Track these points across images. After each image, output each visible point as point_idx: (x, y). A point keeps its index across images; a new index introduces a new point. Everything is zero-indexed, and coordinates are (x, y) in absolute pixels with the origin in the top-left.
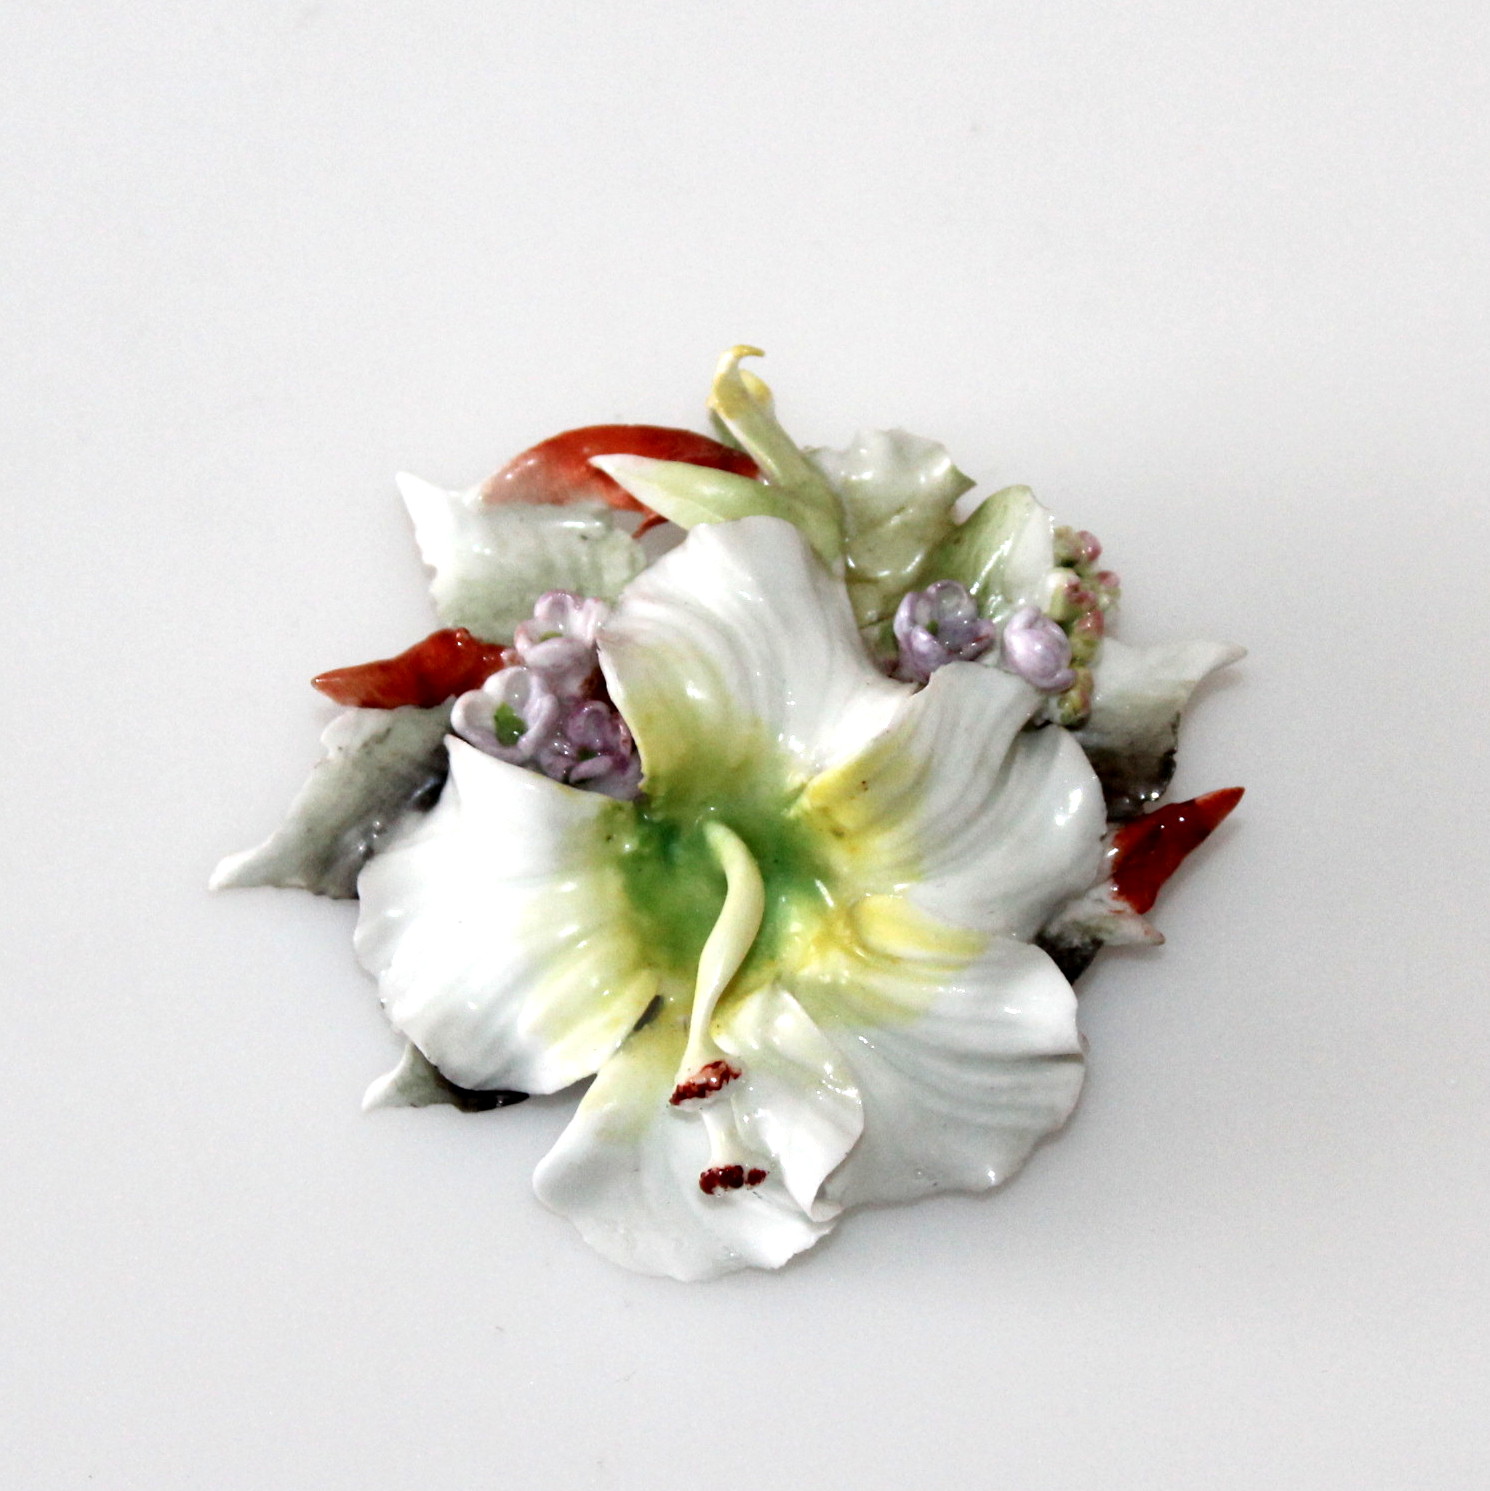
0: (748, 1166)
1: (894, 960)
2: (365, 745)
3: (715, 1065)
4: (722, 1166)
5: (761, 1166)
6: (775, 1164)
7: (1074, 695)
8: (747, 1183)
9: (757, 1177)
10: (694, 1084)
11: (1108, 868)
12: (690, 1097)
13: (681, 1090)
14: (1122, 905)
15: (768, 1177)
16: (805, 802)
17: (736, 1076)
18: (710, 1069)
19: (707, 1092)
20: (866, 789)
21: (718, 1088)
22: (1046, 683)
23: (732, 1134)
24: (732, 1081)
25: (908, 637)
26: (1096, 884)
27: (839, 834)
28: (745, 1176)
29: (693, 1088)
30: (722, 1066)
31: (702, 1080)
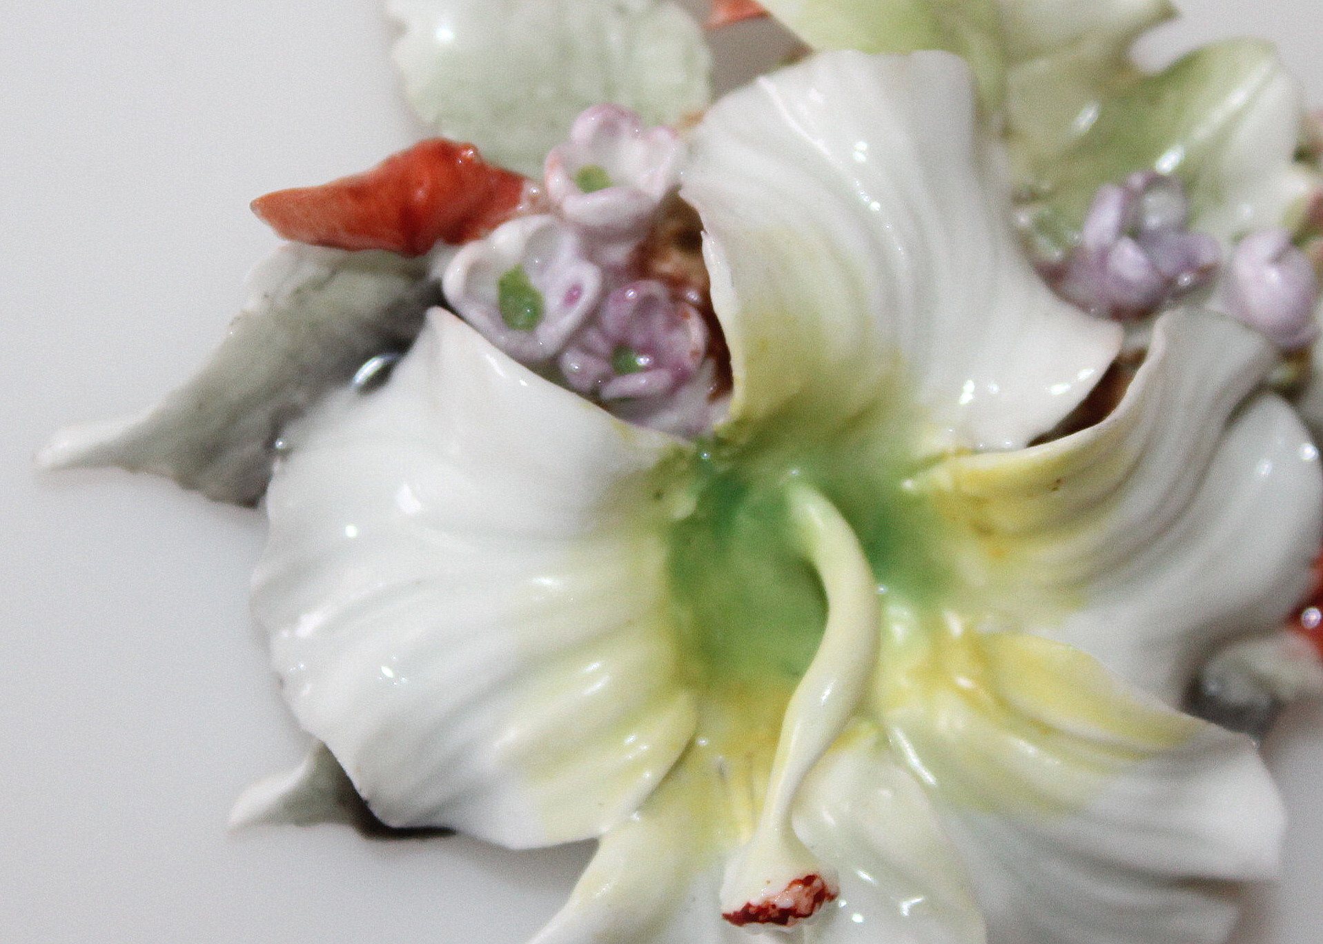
2: (298, 291)
3: (808, 880)
10: (774, 906)
16: (941, 477)
17: (833, 899)
18: (800, 886)
19: (792, 918)
21: (808, 913)
24: (826, 904)
27: (984, 530)
29: (771, 911)
30: (816, 883)
31: (785, 902)
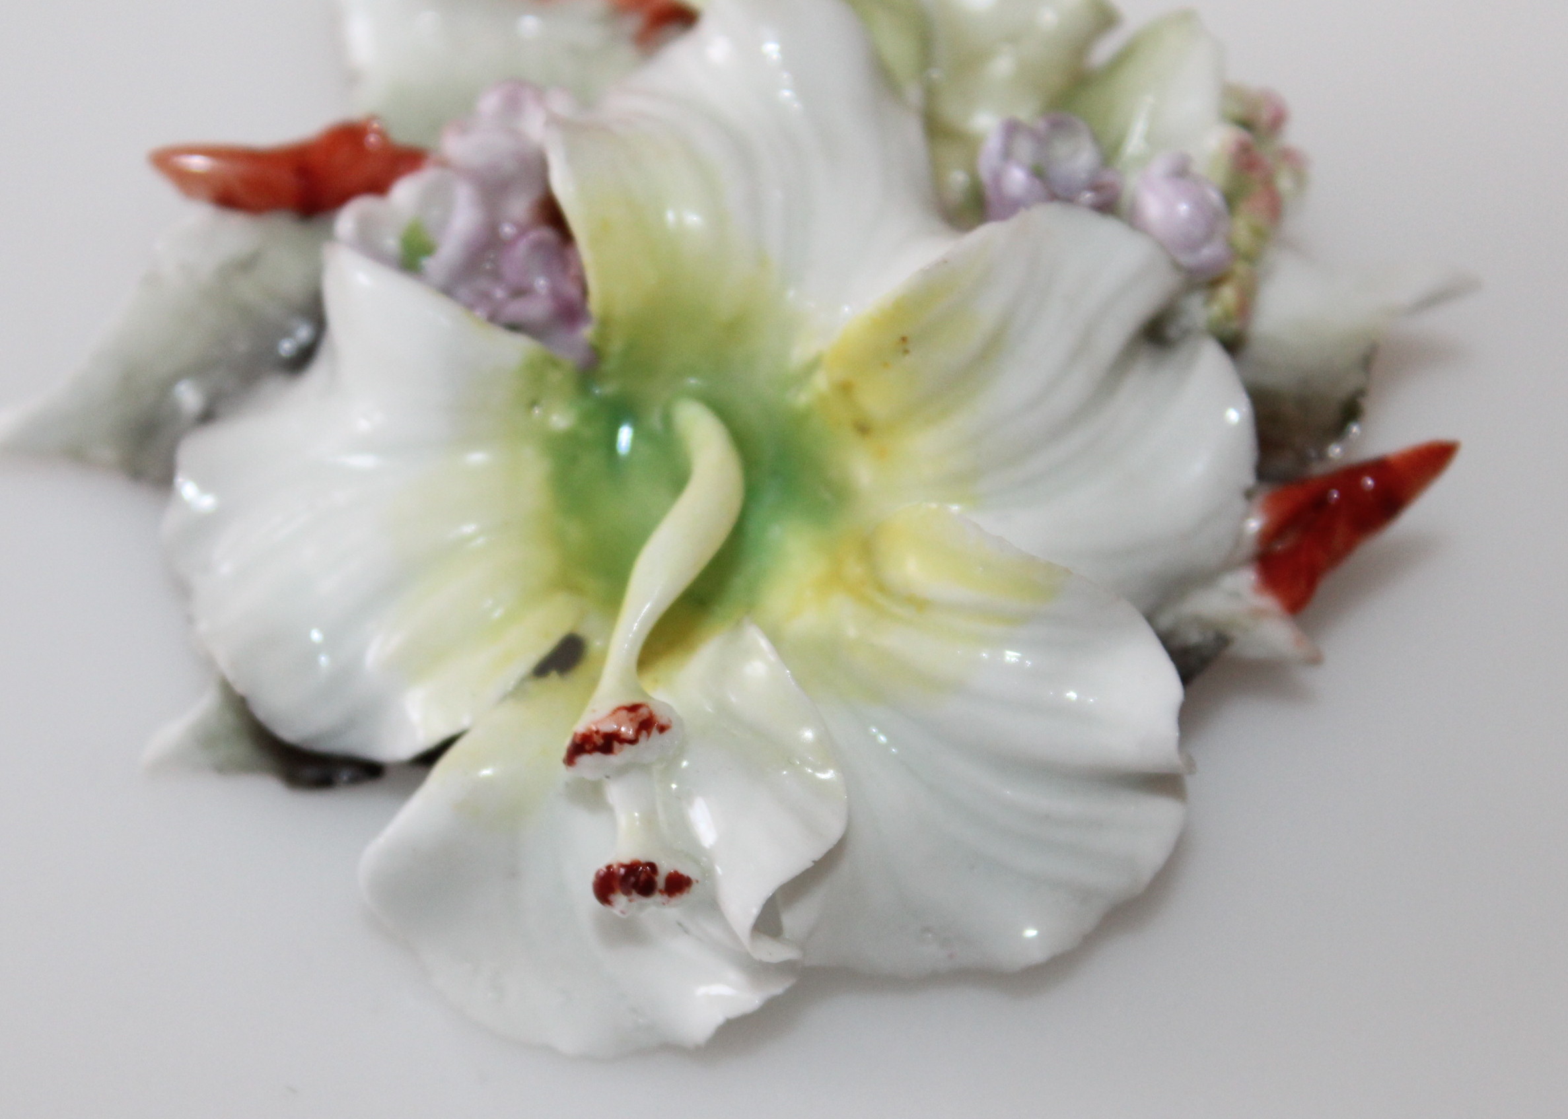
0: (666, 866)
1: (919, 604)
3: (633, 708)
4: (626, 860)
5: (685, 870)
6: (709, 873)
7: (1228, 295)
8: (661, 892)
9: (677, 884)
10: (597, 732)
11: (1249, 546)
12: (590, 752)
13: (578, 741)
14: (1268, 602)
15: (695, 889)
16: (820, 383)
17: (662, 729)
18: (624, 713)
19: (616, 745)
20: (906, 352)
21: (633, 742)
22: (1187, 259)
23: (649, 820)
24: (656, 735)
25: (998, 177)
26: (1228, 566)
27: (863, 429)
28: (660, 881)
29: (596, 738)
30: (644, 712)
31: (609, 727)
